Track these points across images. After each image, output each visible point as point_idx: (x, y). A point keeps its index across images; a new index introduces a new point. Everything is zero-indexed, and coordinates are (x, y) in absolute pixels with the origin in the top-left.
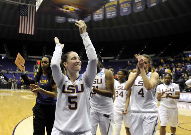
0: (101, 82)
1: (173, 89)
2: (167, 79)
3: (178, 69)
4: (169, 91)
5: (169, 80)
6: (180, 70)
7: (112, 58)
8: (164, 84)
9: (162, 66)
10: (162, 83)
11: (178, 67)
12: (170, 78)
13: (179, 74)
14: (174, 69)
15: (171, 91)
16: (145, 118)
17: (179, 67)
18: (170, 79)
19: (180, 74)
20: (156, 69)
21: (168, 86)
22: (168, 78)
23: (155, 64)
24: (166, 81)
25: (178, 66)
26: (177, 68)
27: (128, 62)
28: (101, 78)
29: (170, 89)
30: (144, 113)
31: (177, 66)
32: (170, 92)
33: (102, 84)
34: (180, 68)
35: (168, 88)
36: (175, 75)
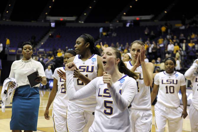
0: (92, 71)
1: (177, 81)
2: (169, 65)
3: (190, 45)
4: (171, 82)
5: (171, 66)
6: (194, 47)
7: (73, 18)
8: (165, 72)
9: (164, 37)
10: (162, 71)
11: (191, 41)
12: (173, 63)
13: (191, 54)
14: (184, 46)
15: (173, 83)
16: (138, 116)
17: (193, 42)
18: (173, 65)
19: (193, 54)
20: (151, 43)
21: (170, 75)
22: (171, 64)
23: (152, 33)
24: (167, 68)
25: (191, 39)
26: (189, 42)
27: (101, 30)
28: (93, 65)
29: (173, 80)
30: (137, 111)
31: (189, 38)
32: (172, 85)
33: (93, 73)
34: (194, 44)
35: (170, 78)
36: (184, 56)
